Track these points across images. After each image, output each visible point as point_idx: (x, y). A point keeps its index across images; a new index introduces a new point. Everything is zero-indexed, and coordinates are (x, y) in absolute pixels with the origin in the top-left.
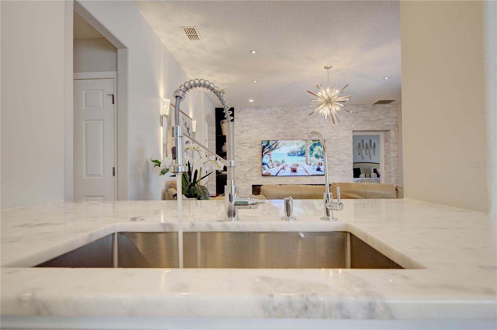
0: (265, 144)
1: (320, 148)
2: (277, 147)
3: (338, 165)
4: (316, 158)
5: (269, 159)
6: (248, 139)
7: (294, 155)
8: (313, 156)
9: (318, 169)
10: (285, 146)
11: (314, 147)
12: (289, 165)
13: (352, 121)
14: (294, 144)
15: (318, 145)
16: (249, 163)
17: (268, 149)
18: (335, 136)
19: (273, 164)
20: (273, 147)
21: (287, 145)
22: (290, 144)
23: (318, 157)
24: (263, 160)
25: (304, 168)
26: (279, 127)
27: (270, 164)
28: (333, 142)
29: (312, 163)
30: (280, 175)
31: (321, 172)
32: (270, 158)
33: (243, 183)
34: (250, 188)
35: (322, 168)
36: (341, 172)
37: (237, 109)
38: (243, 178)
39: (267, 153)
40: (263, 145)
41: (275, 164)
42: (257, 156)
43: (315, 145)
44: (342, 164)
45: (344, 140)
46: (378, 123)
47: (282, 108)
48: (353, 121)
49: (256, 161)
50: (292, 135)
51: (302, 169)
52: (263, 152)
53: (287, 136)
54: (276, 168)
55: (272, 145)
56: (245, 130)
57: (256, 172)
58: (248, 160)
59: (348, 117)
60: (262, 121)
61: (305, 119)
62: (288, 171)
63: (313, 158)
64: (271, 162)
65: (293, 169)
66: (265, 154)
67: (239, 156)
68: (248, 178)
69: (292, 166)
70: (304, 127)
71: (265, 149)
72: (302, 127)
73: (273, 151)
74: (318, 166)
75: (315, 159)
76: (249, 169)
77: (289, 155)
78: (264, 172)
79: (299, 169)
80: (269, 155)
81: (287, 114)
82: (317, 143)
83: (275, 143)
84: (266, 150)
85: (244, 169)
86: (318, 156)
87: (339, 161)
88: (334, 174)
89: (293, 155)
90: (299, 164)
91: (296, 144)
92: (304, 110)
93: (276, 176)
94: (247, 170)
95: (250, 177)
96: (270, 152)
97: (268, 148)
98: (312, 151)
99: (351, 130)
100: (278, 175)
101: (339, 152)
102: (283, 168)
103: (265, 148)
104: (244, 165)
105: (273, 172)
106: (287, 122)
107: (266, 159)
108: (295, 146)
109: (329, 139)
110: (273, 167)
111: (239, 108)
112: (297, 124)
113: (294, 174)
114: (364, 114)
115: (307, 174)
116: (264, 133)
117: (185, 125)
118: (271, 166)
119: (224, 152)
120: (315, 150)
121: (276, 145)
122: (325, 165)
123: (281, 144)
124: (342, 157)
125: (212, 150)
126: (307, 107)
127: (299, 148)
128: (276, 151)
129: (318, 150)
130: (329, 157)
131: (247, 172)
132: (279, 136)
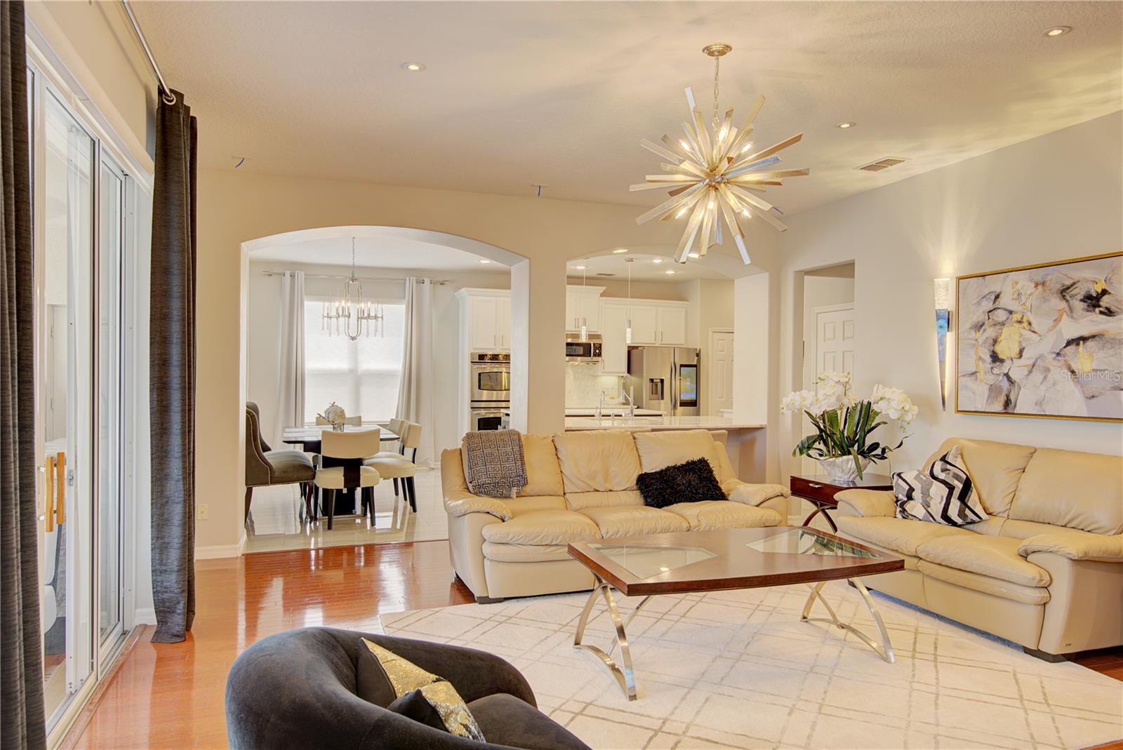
117: (1064, 292)
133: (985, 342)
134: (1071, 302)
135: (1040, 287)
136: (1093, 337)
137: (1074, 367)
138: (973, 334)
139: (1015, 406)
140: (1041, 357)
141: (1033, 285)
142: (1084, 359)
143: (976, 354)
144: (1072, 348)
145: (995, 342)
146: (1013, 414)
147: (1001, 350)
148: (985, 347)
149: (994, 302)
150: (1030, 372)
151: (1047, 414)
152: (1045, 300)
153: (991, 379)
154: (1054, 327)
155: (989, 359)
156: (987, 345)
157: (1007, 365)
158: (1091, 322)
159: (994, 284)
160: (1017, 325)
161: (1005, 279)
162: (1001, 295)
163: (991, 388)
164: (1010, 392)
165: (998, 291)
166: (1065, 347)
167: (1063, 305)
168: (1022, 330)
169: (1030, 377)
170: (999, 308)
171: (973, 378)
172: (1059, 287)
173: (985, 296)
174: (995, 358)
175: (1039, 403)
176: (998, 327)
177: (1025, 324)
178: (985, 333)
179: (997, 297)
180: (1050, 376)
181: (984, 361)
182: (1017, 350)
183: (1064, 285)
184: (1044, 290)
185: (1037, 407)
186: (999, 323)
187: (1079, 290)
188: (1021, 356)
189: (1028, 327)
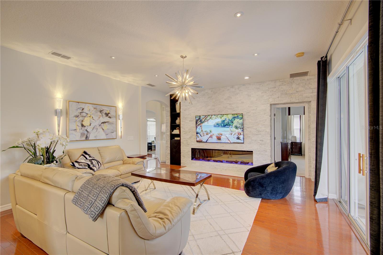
0: (197, 119)
1: (239, 120)
3: (256, 135)
4: (236, 128)
6: (189, 115)
7: (218, 127)
8: (234, 127)
9: (238, 138)
10: (212, 119)
11: (233, 120)
12: (215, 134)
13: (270, 96)
14: (218, 117)
15: (237, 118)
16: (189, 132)
17: (200, 122)
18: (254, 109)
20: (203, 120)
21: (213, 119)
22: (215, 118)
23: (237, 128)
24: (197, 130)
26: (209, 105)
27: (201, 133)
28: (252, 115)
29: (232, 132)
30: (209, 142)
31: (240, 140)
32: (201, 128)
33: (185, 146)
34: (190, 150)
35: (241, 137)
36: (259, 141)
38: (186, 143)
39: (199, 125)
40: (196, 119)
41: (205, 133)
42: (194, 127)
43: (234, 118)
44: (260, 134)
45: (261, 113)
46: (297, 95)
47: (211, 90)
50: (219, 111)
51: (225, 138)
52: (196, 123)
53: (215, 111)
54: (206, 136)
55: (203, 119)
56: (187, 108)
57: (194, 139)
58: (189, 130)
59: (266, 93)
60: (198, 101)
61: (229, 97)
62: (214, 139)
63: (234, 129)
64: (202, 132)
65: (218, 138)
66: (198, 125)
67: (183, 127)
68: (189, 143)
69: (217, 135)
70: (228, 104)
71: (198, 122)
72: (226, 104)
73: (203, 123)
74: (237, 135)
75: (235, 129)
76: (190, 136)
77: (215, 126)
78: (198, 139)
79: (223, 138)
80: (201, 126)
81: (215, 94)
82: (236, 116)
83: (205, 117)
84: (199, 123)
85: (186, 136)
86: (237, 127)
87: (257, 131)
88: (252, 143)
89: (218, 126)
90: (223, 133)
91: (220, 117)
92: (228, 90)
93: (206, 142)
94: (188, 137)
96: (201, 124)
97: (200, 121)
98: (232, 123)
99: (268, 104)
100: (207, 141)
101: (257, 123)
102: (211, 137)
104: (186, 133)
105: (204, 139)
106: (215, 100)
107: (199, 129)
108: (219, 120)
109: (248, 113)
110: (204, 136)
112: (223, 102)
113: (219, 141)
114: (282, 88)
115: (229, 142)
116: (199, 110)
117: (101, 111)
118: (202, 135)
119: (177, 124)
120: (235, 122)
121: (205, 119)
122: (243, 135)
123: (208, 118)
124: (260, 128)
125: (168, 123)
126: (231, 87)
127: (222, 121)
128: (205, 124)
129: (237, 122)
130: (248, 128)
131: (188, 139)
132: (210, 112)
133: (79, 121)
135: (95, 109)
136: (107, 122)
137: (103, 128)
138: (75, 118)
139: (89, 138)
140: (96, 126)
141: (93, 108)
142: (105, 126)
143: (76, 124)
144: (103, 124)
145: (82, 121)
146: (88, 140)
147: (85, 123)
148: (79, 122)
149: (82, 110)
150: (93, 129)
151: (97, 139)
152: (96, 112)
153: (81, 131)
154: (99, 119)
155: (80, 126)
156: (80, 122)
157: (86, 127)
158: (106, 119)
159: (83, 106)
160: (89, 118)
161: (85, 105)
162: (84, 109)
163: (81, 134)
164: (87, 134)
165: (83, 108)
166: (101, 124)
167: (101, 114)
168: (90, 119)
169: (93, 131)
170: (84, 112)
171: (75, 131)
172: (100, 110)
173: (79, 108)
174: (82, 125)
175: (95, 137)
176: (83, 117)
177: (91, 118)
178: (79, 118)
179: (83, 109)
180: (98, 130)
181: (79, 126)
182: (89, 124)
183: (101, 110)
184: (96, 110)
186: (84, 116)
187: (104, 112)
188: (90, 125)
189: (92, 118)
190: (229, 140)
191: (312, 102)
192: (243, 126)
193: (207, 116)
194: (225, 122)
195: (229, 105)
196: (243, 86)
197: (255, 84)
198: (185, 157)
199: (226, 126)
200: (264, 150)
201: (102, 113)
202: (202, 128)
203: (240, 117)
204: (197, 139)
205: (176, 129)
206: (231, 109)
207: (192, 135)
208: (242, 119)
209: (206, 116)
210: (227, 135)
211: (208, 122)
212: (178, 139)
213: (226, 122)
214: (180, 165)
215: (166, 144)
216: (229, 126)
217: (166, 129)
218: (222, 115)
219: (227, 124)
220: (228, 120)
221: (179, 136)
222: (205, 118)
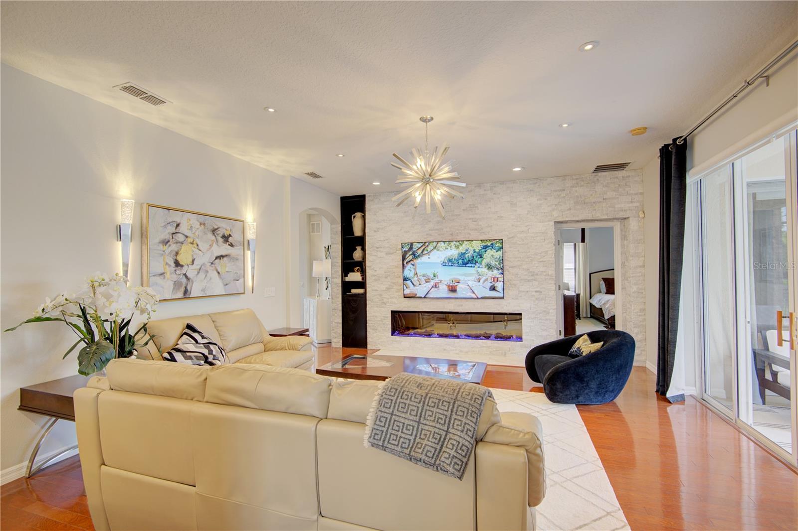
0: (406, 249)
1: (494, 252)
2: (425, 252)
4: (488, 269)
5: (413, 271)
6: (384, 240)
7: (452, 266)
8: (484, 267)
9: (493, 288)
10: (437, 250)
11: (483, 252)
12: (445, 281)
13: (554, 206)
14: (451, 247)
15: (490, 248)
16: (386, 278)
17: (411, 256)
18: (523, 231)
19: (419, 279)
20: (419, 252)
21: (441, 249)
22: (444, 248)
23: (491, 268)
24: (405, 272)
25: (468, 285)
26: (430, 222)
27: (415, 280)
28: (520, 243)
29: (481, 277)
30: (431, 296)
31: (498, 293)
32: (415, 269)
33: (377, 307)
34: (387, 316)
35: (499, 286)
36: (534, 293)
37: (370, 196)
38: (378, 300)
39: (409, 261)
40: (404, 250)
41: (423, 279)
42: (397, 267)
43: (485, 247)
44: (535, 280)
45: (538, 238)
46: (604, 205)
48: (556, 205)
49: (396, 274)
50: (451, 233)
51: (465, 288)
52: (404, 259)
53: (443, 234)
54: (425, 285)
55: (417, 250)
56: (380, 227)
57: (396, 292)
58: (385, 272)
59: (546, 199)
60: (405, 212)
61: (472, 206)
62: (443, 291)
63: (485, 270)
64: (416, 276)
65: (450, 288)
66: (407, 263)
67: (372, 268)
68: (385, 300)
69: (449, 282)
70: (470, 219)
71: (407, 256)
72: (466, 219)
73: (419, 259)
74: (491, 283)
75: (487, 271)
76: (387, 286)
77: (444, 264)
78: (407, 292)
79: (461, 288)
80: (413, 265)
82: (489, 244)
83: (422, 246)
84: (409, 257)
85: (379, 286)
86: (491, 266)
87: (530, 274)
88: (521, 296)
89: (450, 264)
91: (455, 247)
92: (469, 192)
93: (425, 297)
94: (383, 287)
95: (388, 299)
96: (414, 260)
97: (412, 254)
98: (481, 257)
99: (551, 221)
100: (427, 296)
101: (530, 259)
102: (436, 286)
103: (407, 254)
105: (421, 291)
108: (453, 252)
109: (512, 237)
110: (420, 284)
111: (372, 195)
112: (459, 215)
113: (452, 295)
114: (576, 191)
115: (474, 296)
116: (408, 232)
117: (214, 231)
118: (416, 283)
119: (356, 260)
120: (486, 256)
121: (424, 250)
122: (503, 282)
123: (430, 248)
124: (535, 267)
125: (336, 258)
126: (475, 187)
127: (459, 254)
128: (424, 259)
129: (490, 256)
130: (512, 267)
131: (384, 291)
132: (431, 235)
133: (170, 253)
134: (217, 237)
135: (202, 226)
136: (226, 256)
137: (219, 270)
138: (161, 247)
139: (190, 293)
140: (204, 264)
141: (199, 224)
142: (223, 266)
143: (164, 260)
144: (218, 261)
145: (177, 253)
146: (189, 298)
147: (182, 259)
148: (170, 256)
149: (176, 228)
150: (198, 273)
151: (208, 295)
152: (206, 234)
153: (175, 278)
154: (210, 249)
155: (173, 265)
156: (172, 255)
157: (185, 268)
158: (224, 249)
159: (177, 217)
160: (191, 245)
161: (182, 216)
162: (181, 225)
163: (175, 284)
164: (187, 285)
165: (178, 222)
166: (215, 260)
167: (214, 238)
168: (193, 248)
169: (198, 276)
170: (179, 233)
171: (162, 277)
172: (212, 228)
173: (169, 223)
174: (177, 264)
175: (203, 290)
176: (179, 244)
177: (195, 245)
178: (170, 247)
179: (178, 225)
180: (208, 275)
181: (170, 266)
182: (191, 260)
183: (214, 228)
184: (205, 228)
185: (203, 293)
186: (179, 242)
187: (221, 232)
188: (193, 264)
189: (196, 247)
190: (474, 293)
191: (631, 219)
192: (503, 263)
193: (427, 244)
194: (466, 255)
195: (473, 221)
196: (500, 184)
197: (525, 181)
198: (376, 330)
199: (468, 263)
200: (544, 311)
201: (217, 234)
202: (417, 267)
203: (497, 245)
204: (405, 291)
205: (354, 271)
206: (476, 229)
207: (394, 283)
208: (502, 251)
209: (425, 243)
210: (470, 283)
211: (429, 256)
212: (361, 291)
213: (468, 256)
214: (366, 348)
215: (332, 303)
216: (475, 264)
217: (333, 272)
218: (459, 241)
219: (469, 260)
220: (472, 252)
221: (362, 285)
222: (424, 247)
